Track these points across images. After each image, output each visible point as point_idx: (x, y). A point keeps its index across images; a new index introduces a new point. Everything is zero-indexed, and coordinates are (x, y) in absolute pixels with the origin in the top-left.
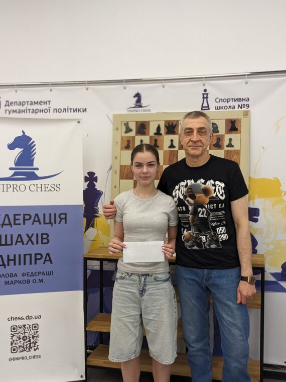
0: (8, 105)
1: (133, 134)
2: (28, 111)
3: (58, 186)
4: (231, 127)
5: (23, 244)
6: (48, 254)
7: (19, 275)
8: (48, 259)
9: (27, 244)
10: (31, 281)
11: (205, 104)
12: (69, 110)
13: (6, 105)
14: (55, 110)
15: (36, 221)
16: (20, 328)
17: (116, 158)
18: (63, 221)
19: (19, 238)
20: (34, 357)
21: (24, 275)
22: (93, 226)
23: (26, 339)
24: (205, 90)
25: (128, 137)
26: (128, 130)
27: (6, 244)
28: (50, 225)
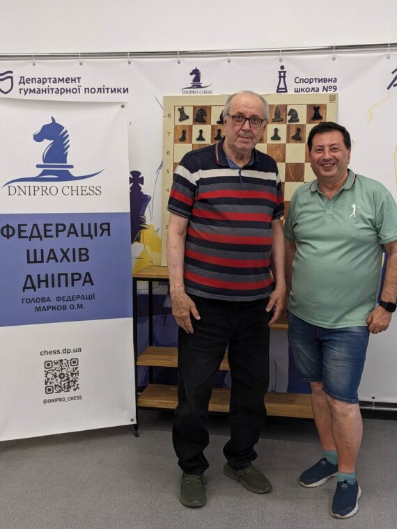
0: (24, 83)
1: (189, 122)
2: (50, 91)
3: (98, 188)
4: (315, 114)
5: (57, 261)
6: (88, 274)
7: (53, 299)
8: (88, 279)
9: (61, 261)
10: (68, 307)
11: (282, 86)
12: (106, 90)
13: (20, 83)
14: (87, 90)
15: (72, 233)
16: (56, 363)
17: (168, 153)
18: (106, 232)
19: (52, 254)
20: (73, 398)
21: (58, 299)
22: (138, 240)
23: (64, 376)
24: (282, 67)
25: (184, 126)
26: (183, 117)
27: (35, 261)
28: (90, 237)
